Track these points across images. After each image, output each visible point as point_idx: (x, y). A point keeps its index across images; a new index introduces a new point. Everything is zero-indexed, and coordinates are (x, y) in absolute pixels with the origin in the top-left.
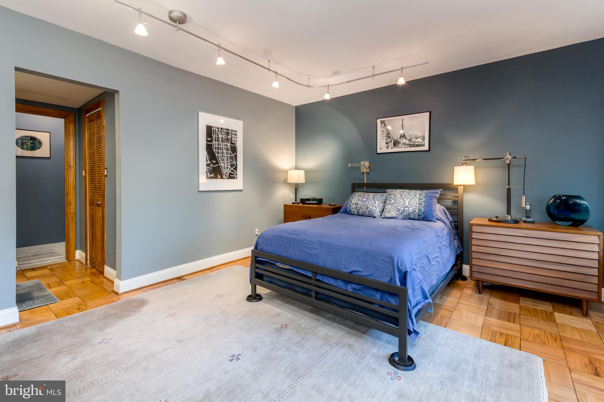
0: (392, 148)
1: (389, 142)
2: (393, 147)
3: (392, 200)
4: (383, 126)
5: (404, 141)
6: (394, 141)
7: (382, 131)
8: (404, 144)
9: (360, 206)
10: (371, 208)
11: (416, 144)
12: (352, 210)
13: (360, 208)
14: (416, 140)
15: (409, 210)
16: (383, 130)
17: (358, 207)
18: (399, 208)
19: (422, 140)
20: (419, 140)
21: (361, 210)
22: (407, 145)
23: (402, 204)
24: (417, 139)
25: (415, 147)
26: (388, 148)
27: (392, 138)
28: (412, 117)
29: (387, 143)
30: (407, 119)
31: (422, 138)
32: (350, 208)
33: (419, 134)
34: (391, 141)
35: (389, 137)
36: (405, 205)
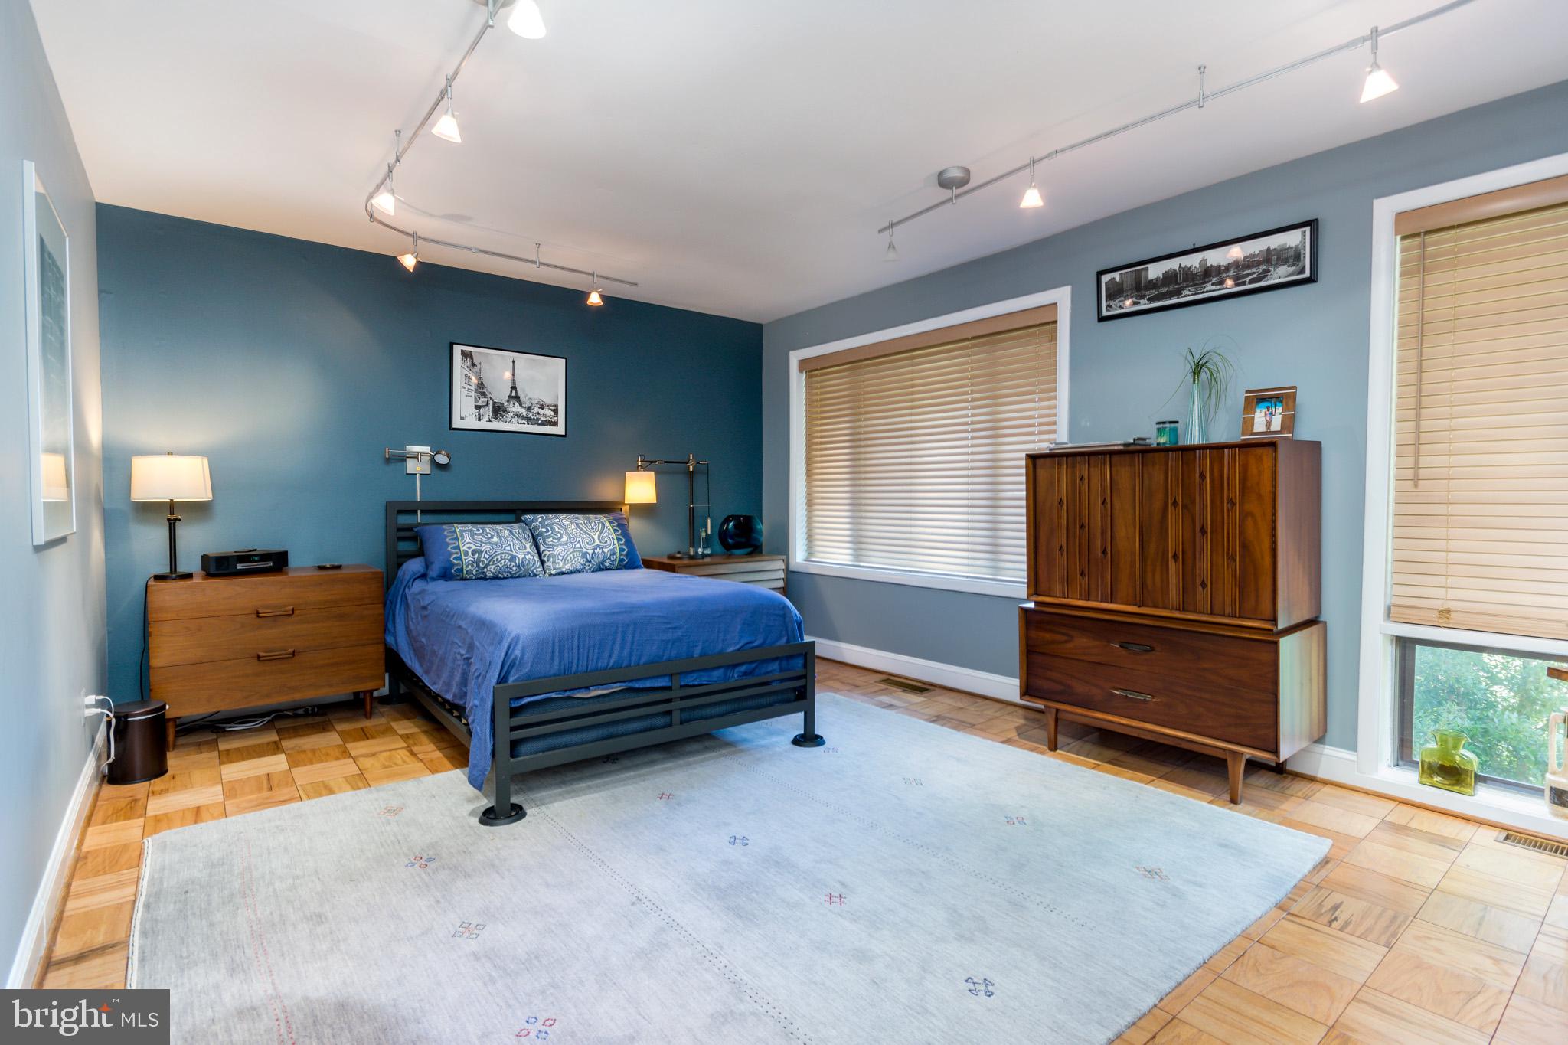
0: (490, 421)
1: (483, 406)
2: (492, 419)
3: (561, 537)
4: (469, 364)
5: (517, 408)
6: (494, 405)
7: (466, 375)
8: (517, 415)
9: (490, 556)
10: (523, 559)
11: (542, 419)
12: (464, 568)
13: (490, 562)
14: (540, 411)
15: (604, 553)
16: (469, 374)
17: (482, 559)
18: (585, 550)
19: (552, 414)
20: (548, 412)
21: (493, 567)
22: (523, 418)
23: (587, 543)
24: (543, 409)
25: (539, 424)
26: (480, 419)
27: (491, 398)
28: (533, 360)
29: (478, 407)
30: (525, 363)
31: (553, 408)
32: (459, 564)
33: (548, 401)
34: (488, 404)
35: (484, 394)
36: (595, 544)
